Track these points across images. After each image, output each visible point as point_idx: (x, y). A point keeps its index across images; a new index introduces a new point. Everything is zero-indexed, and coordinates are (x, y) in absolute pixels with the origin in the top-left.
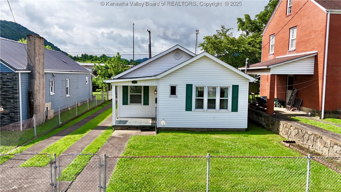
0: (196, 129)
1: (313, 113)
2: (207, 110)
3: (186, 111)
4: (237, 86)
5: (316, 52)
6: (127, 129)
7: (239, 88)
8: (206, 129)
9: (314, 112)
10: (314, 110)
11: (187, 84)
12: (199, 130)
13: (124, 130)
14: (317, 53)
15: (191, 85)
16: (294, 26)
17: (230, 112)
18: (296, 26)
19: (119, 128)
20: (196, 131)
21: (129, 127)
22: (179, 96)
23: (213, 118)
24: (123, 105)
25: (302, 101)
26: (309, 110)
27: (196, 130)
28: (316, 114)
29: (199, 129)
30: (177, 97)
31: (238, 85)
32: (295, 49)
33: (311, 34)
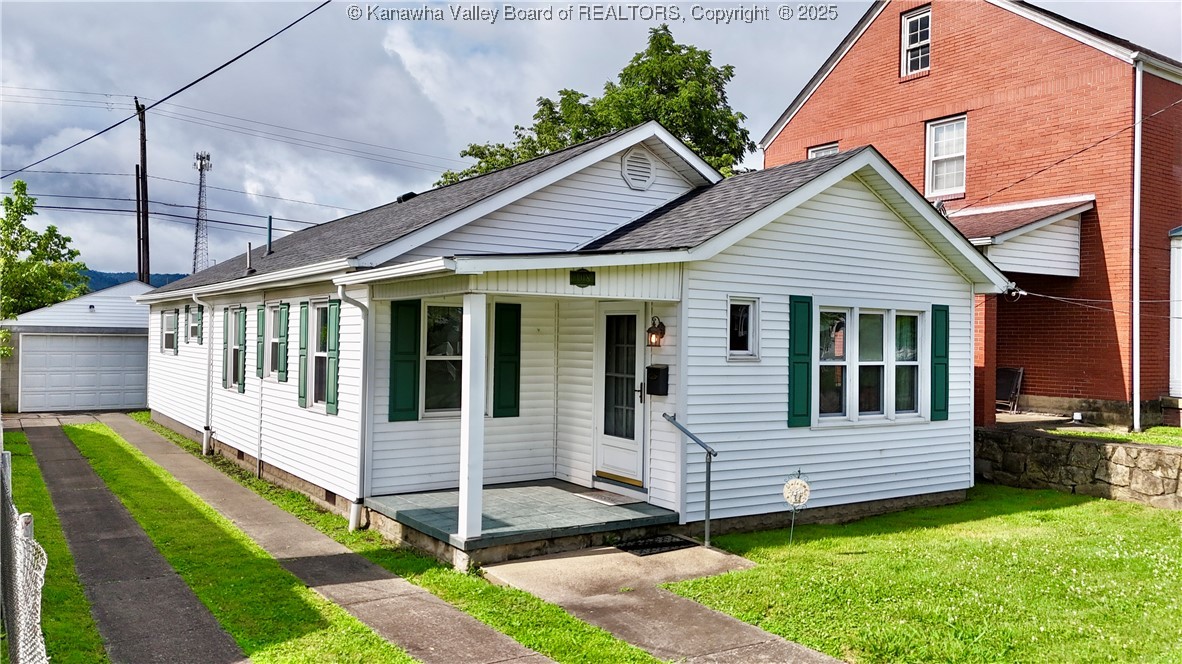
0: (821, 514)
1: (1090, 413)
2: (859, 420)
3: (789, 426)
4: (946, 308)
5: (1091, 197)
6: (541, 554)
7: (951, 317)
8: (856, 509)
9: (1097, 409)
10: (1095, 403)
11: (791, 297)
12: (833, 517)
13: (527, 557)
14: (1094, 202)
15: (808, 301)
16: (951, 114)
17: (926, 423)
18: (965, 113)
19: (498, 552)
20: (821, 522)
21: (551, 540)
22: (763, 353)
23: (878, 455)
24: (390, 421)
25: (1024, 374)
26: (1066, 405)
27: (822, 518)
28: (1105, 415)
29: (832, 512)
30: (755, 359)
31: (948, 307)
32: (964, 191)
33: (1054, 138)
